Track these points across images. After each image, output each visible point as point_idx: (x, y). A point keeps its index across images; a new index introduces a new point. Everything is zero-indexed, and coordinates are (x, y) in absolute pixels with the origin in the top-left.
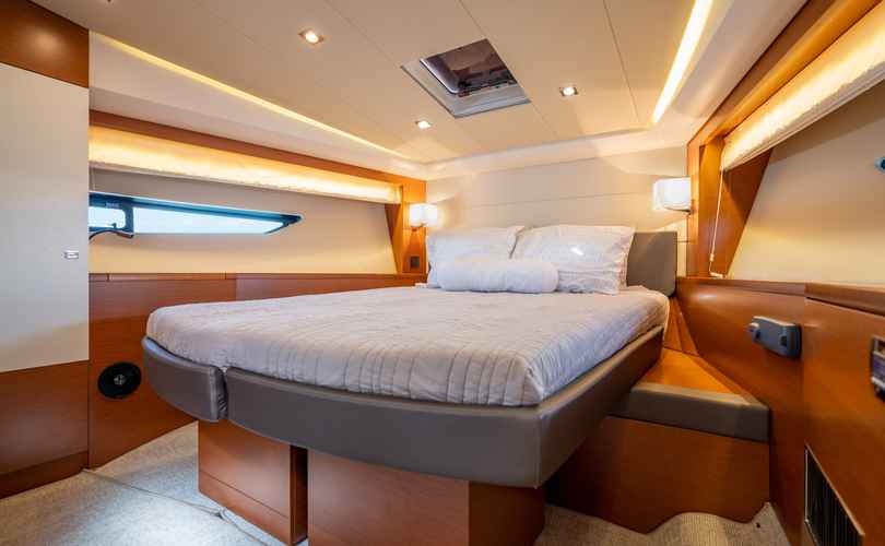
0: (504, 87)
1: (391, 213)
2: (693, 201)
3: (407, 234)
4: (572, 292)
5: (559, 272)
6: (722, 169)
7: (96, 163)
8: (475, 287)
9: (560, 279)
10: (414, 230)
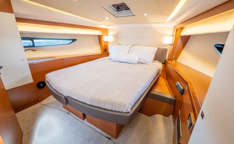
0: (128, 10)
1: (100, 37)
2: (172, 42)
3: (103, 43)
4: (142, 63)
5: (139, 58)
6: (181, 35)
7: (21, 31)
8: (120, 61)
9: (139, 60)
10: (105, 42)
